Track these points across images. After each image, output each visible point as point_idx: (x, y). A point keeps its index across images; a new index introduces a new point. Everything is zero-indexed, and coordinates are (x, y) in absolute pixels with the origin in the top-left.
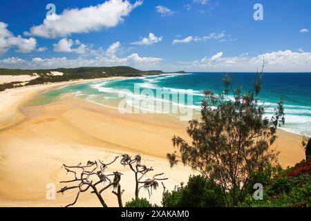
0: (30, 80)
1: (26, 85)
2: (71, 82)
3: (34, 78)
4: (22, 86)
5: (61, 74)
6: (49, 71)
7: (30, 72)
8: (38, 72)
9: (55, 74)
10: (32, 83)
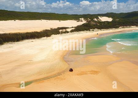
0: (76, 26)
1: (72, 31)
2: (120, 29)
3: (80, 23)
4: (68, 32)
5: (110, 20)
6: (97, 16)
7: (76, 17)
8: (85, 16)
9: (104, 19)
10: (78, 29)
